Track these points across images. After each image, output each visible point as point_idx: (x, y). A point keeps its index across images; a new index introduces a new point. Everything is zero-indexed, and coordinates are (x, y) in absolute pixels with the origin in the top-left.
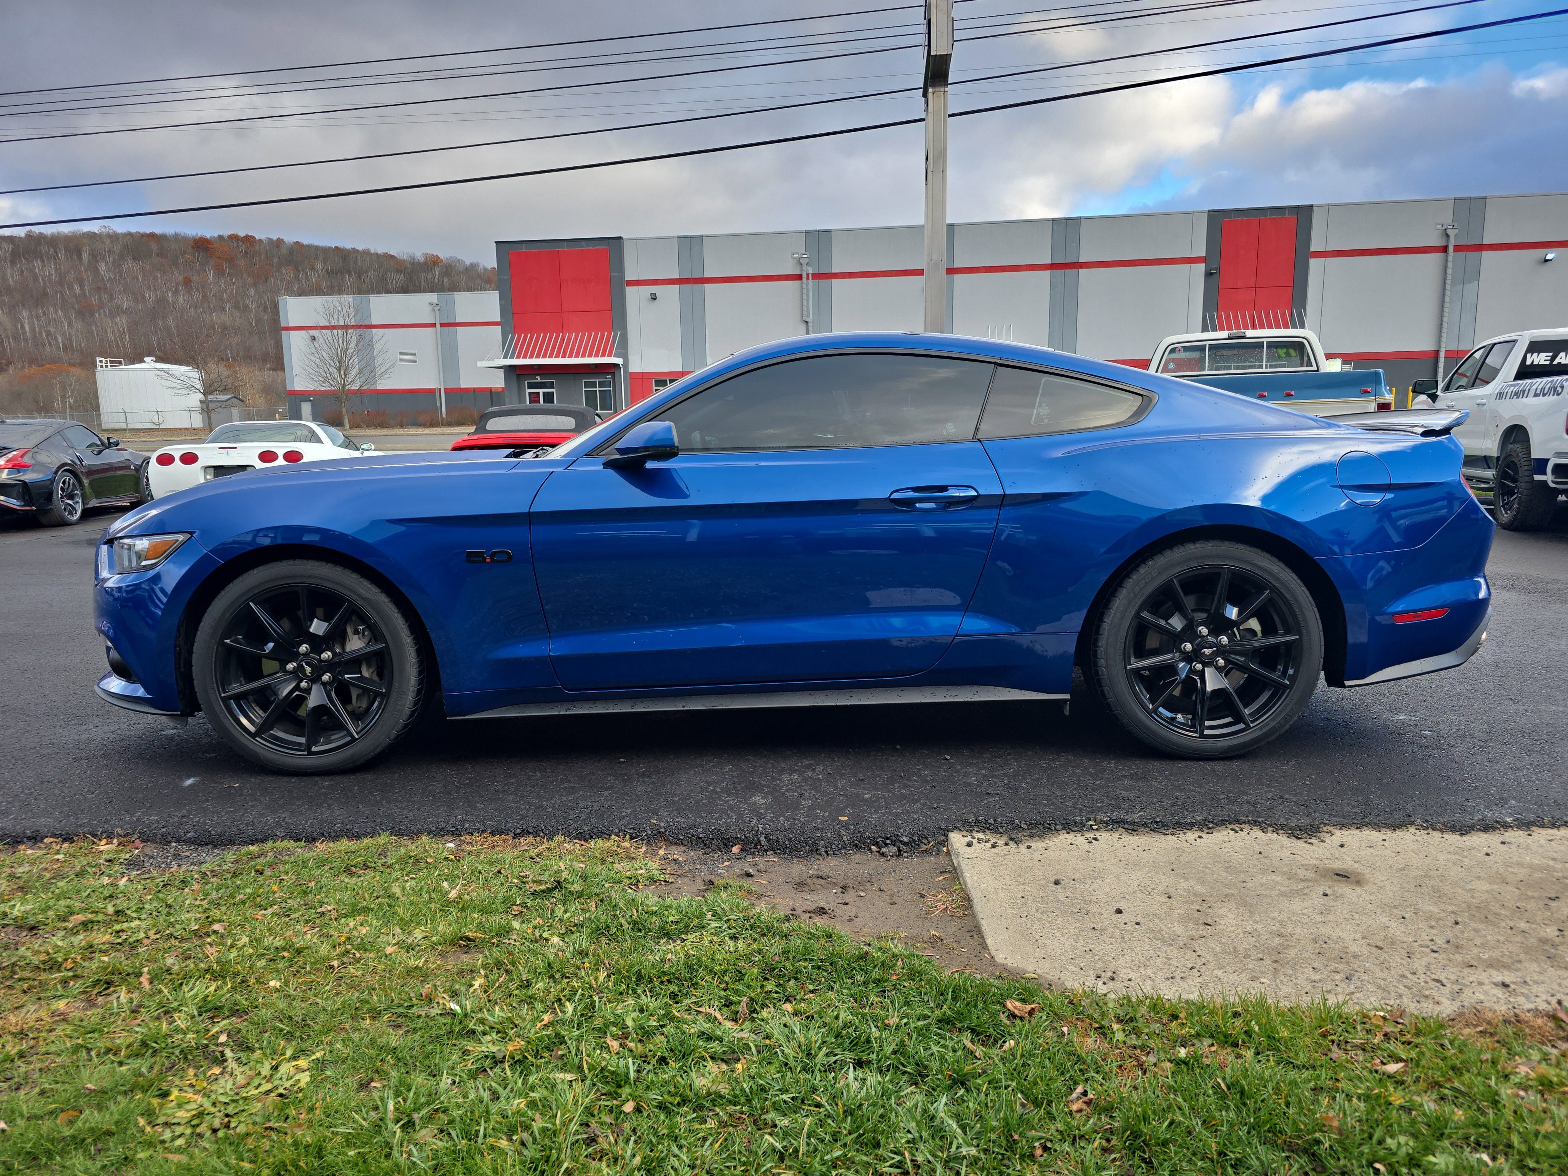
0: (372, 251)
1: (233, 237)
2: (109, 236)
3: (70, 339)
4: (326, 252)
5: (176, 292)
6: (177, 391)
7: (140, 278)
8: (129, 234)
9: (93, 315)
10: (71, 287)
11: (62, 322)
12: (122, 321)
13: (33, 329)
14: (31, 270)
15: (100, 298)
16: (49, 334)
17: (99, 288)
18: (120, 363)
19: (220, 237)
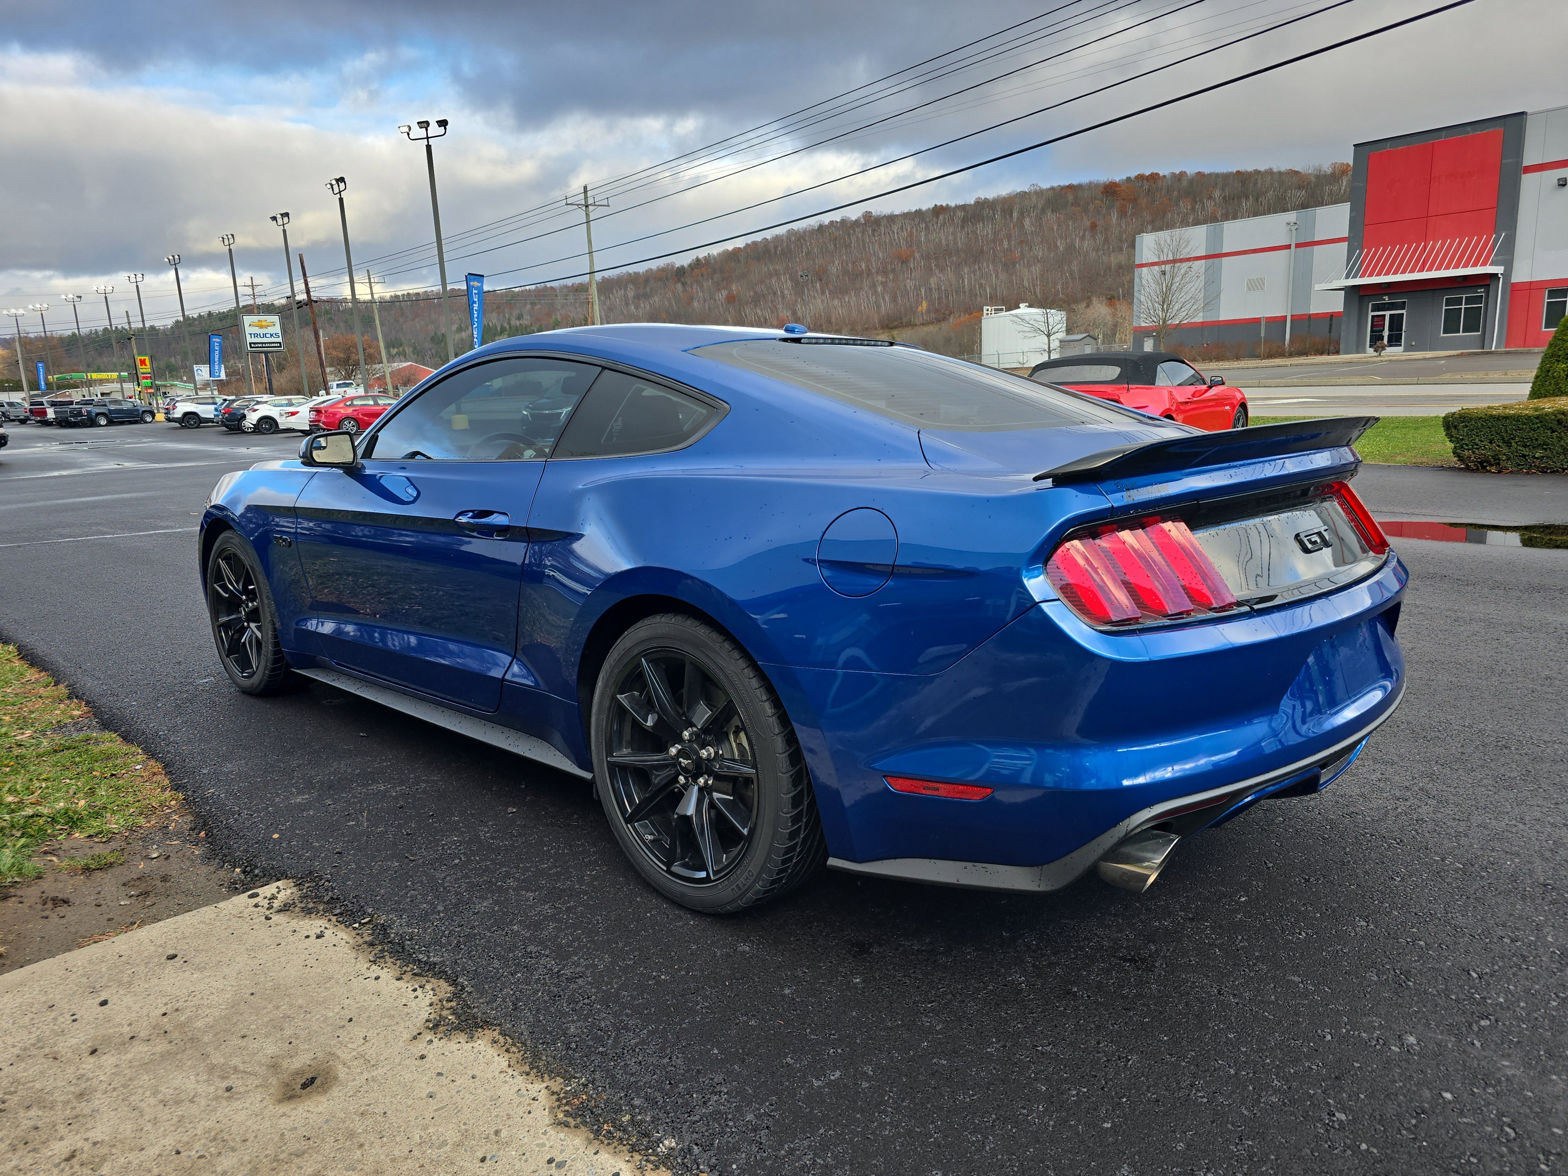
0: (1275, 170)
1: (1140, 177)
2: (1036, 193)
3: (996, 289)
4: (1225, 179)
5: (1083, 238)
6: (1027, 334)
7: (1055, 228)
8: (1052, 189)
9: (1015, 266)
10: (1001, 244)
11: (991, 275)
12: (1036, 269)
13: (970, 283)
14: (975, 232)
15: (1022, 252)
16: (981, 286)
17: (1022, 241)
18: (1002, 310)
19: (1129, 179)
